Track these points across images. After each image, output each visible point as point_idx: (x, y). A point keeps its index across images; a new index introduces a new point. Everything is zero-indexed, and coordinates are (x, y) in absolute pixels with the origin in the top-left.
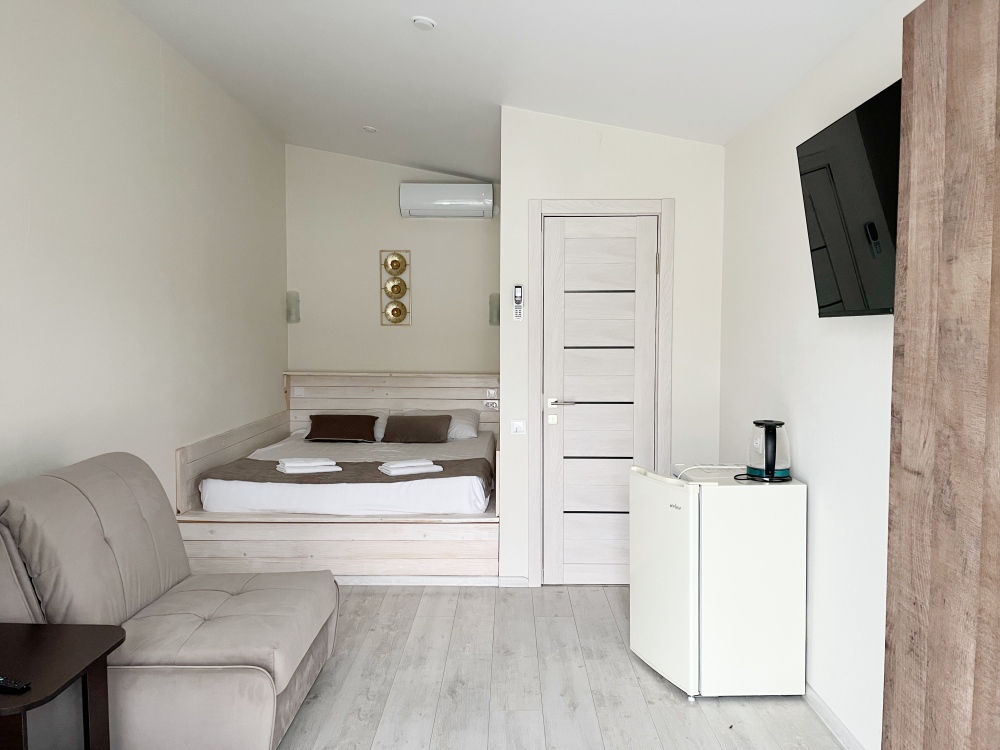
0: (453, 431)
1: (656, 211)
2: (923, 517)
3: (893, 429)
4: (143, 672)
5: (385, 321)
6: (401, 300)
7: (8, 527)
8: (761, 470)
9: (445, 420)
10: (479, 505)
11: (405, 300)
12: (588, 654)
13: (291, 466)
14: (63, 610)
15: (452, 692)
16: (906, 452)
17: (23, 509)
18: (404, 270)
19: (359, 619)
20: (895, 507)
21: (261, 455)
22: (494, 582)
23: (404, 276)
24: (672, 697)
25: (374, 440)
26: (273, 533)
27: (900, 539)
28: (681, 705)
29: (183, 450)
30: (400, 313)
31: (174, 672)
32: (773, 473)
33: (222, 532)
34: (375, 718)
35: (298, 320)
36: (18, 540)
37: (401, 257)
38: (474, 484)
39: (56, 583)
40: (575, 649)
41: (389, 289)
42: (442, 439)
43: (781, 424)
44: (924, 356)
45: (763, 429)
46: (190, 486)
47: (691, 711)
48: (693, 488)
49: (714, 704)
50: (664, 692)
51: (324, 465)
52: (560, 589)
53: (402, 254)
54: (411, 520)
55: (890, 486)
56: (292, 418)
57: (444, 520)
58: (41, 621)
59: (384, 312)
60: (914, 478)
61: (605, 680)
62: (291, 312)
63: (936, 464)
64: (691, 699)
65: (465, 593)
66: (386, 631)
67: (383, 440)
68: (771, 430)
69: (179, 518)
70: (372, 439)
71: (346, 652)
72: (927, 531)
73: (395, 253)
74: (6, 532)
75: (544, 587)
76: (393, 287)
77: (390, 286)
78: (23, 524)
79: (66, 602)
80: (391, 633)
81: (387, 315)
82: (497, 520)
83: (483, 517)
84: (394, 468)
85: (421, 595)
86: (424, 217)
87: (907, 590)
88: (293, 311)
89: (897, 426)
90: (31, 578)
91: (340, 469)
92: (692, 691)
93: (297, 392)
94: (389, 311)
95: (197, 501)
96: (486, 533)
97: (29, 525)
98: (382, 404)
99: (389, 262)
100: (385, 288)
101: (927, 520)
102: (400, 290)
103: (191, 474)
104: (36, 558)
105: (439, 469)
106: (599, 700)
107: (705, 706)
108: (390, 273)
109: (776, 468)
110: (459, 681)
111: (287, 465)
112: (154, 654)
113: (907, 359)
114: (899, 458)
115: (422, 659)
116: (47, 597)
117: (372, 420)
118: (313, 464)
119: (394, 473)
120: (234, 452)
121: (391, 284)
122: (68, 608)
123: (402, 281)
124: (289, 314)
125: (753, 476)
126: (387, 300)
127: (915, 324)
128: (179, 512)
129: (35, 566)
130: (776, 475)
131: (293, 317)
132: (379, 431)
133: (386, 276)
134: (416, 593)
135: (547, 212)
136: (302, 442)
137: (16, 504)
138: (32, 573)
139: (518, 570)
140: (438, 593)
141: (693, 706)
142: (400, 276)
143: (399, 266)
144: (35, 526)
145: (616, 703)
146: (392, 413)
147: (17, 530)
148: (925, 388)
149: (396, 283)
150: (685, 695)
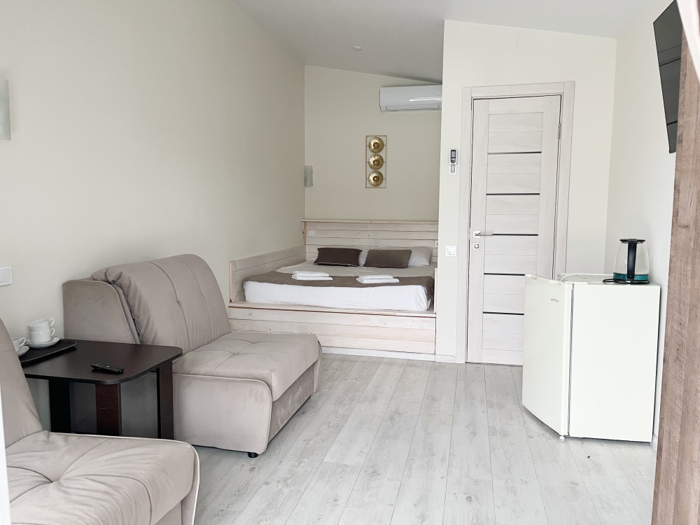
0: (413, 261)
1: (560, 91)
2: (688, 259)
3: (675, 198)
4: (195, 378)
5: (369, 185)
6: (380, 170)
7: (121, 288)
8: (624, 275)
9: (408, 253)
10: (422, 305)
11: (382, 170)
12: (490, 404)
13: (300, 276)
14: (151, 340)
15: (392, 418)
16: (681, 213)
17: (130, 278)
18: (382, 149)
19: (338, 373)
20: (674, 256)
21: (284, 270)
22: (432, 358)
23: (382, 154)
24: (548, 435)
25: (359, 265)
26: (287, 317)
27: (675, 279)
28: (553, 441)
29: (234, 262)
30: (379, 179)
31: (212, 380)
32: (633, 277)
33: (257, 314)
34: (338, 428)
35: (312, 185)
36: (126, 296)
37: (380, 140)
38: (420, 291)
39: (147, 323)
40: (482, 402)
41: (372, 163)
42: (404, 265)
43: (642, 241)
44: (693, 137)
45: (627, 244)
46: (238, 286)
47: (562, 446)
48: (567, 286)
49: (579, 443)
50: (543, 432)
51: (322, 275)
52: (479, 366)
53: (382, 138)
54: (376, 313)
55: (671, 242)
56: (307, 250)
57: (398, 314)
58: (139, 343)
59: (368, 179)
60: (684, 231)
61: (500, 421)
62: (307, 179)
63: (697, 215)
64: (562, 438)
65: (411, 364)
66: (354, 381)
67: (364, 266)
68: (632, 245)
69: (232, 305)
70: (357, 264)
71: (327, 390)
72: (689, 268)
73: (376, 137)
74: (120, 291)
75: (468, 365)
76: (374, 162)
77: (372, 160)
78: (129, 286)
79: (153, 335)
80: (358, 382)
81: (370, 181)
82: (434, 316)
83: (425, 313)
84: (366, 279)
85: (380, 363)
86: (396, 111)
87: (676, 315)
88: (309, 179)
89: (677, 195)
90: (134, 320)
91: (332, 279)
92: (563, 432)
93: (311, 233)
94: (371, 178)
95: (242, 295)
96: (427, 324)
97: (133, 287)
98: (365, 242)
99: (372, 144)
100: (369, 162)
101: (690, 260)
102: (379, 163)
103: (239, 278)
104: (136, 307)
105: (397, 281)
106: (493, 432)
107: (572, 444)
108: (372, 151)
109: (636, 273)
110: (397, 413)
111: (298, 274)
112: (203, 369)
113: (684, 143)
114: (677, 219)
115: (374, 399)
116: (142, 331)
117: (358, 252)
118: (315, 275)
119: (365, 282)
120: (268, 267)
121: (373, 159)
122: (154, 339)
123: (380, 157)
124: (306, 180)
125: (618, 279)
126: (370, 170)
127: (689, 116)
128: (231, 301)
129: (136, 312)
130: (635, 279)
131: (309, 183)
132: (362, 259)
133: (370, 153)
134: (377, 362)
135: (476, 95)
136: (312, 265)
137: (125, 274)
138: (134, 317)
139: (449, 351)
140: (392, 363)
141: (564, 442)
142: (379, 154)
143: (379, 147)
144: (136, 288)
145: (505, 434)
146: (372, 248)
147: (126, 289)
148: (693, 161)
149: (376, 158)
150: (557, 435)
